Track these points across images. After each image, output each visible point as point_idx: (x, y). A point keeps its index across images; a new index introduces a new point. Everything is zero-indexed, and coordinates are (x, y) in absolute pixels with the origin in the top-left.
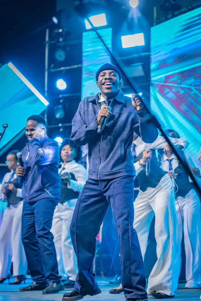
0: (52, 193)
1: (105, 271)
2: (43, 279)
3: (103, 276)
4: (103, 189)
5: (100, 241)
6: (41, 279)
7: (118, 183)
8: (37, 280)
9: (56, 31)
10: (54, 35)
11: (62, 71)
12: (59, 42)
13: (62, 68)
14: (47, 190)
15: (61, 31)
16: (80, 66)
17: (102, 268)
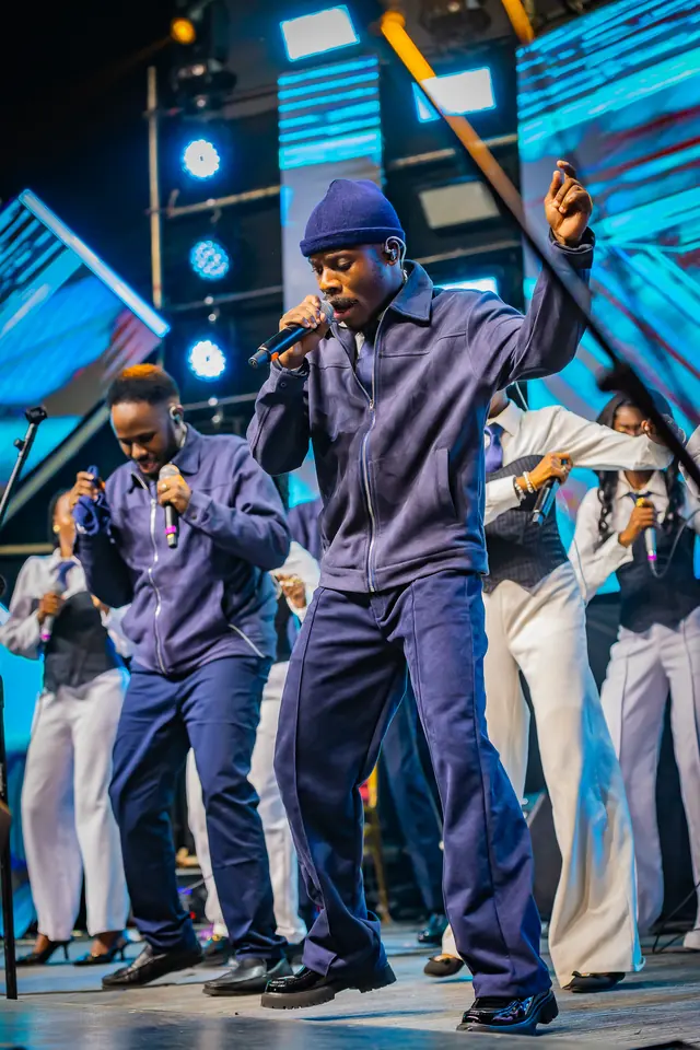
0: (255, 637)
1: (393, 904)
2: (179, 932)
3: (388, 918)
4: (384, 620)
5: (373, 801)
6: (171, 934)
7: (429, 594)
8: (156, 935)
9: (183, 73)
10: (176, 87)
11: (209, 213)
12: (194, 110)
13: (211, 203)
14: (238, 627)
15: (199, 70)
16: (272, 191)
17: (382, 893)
